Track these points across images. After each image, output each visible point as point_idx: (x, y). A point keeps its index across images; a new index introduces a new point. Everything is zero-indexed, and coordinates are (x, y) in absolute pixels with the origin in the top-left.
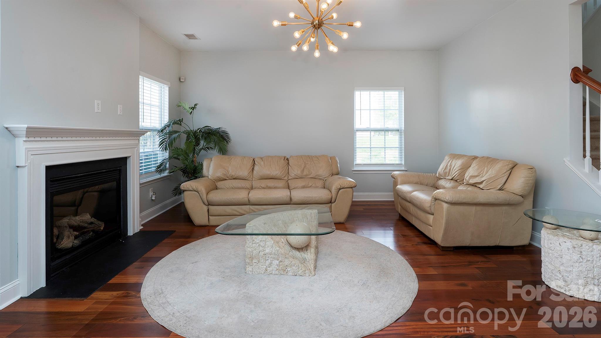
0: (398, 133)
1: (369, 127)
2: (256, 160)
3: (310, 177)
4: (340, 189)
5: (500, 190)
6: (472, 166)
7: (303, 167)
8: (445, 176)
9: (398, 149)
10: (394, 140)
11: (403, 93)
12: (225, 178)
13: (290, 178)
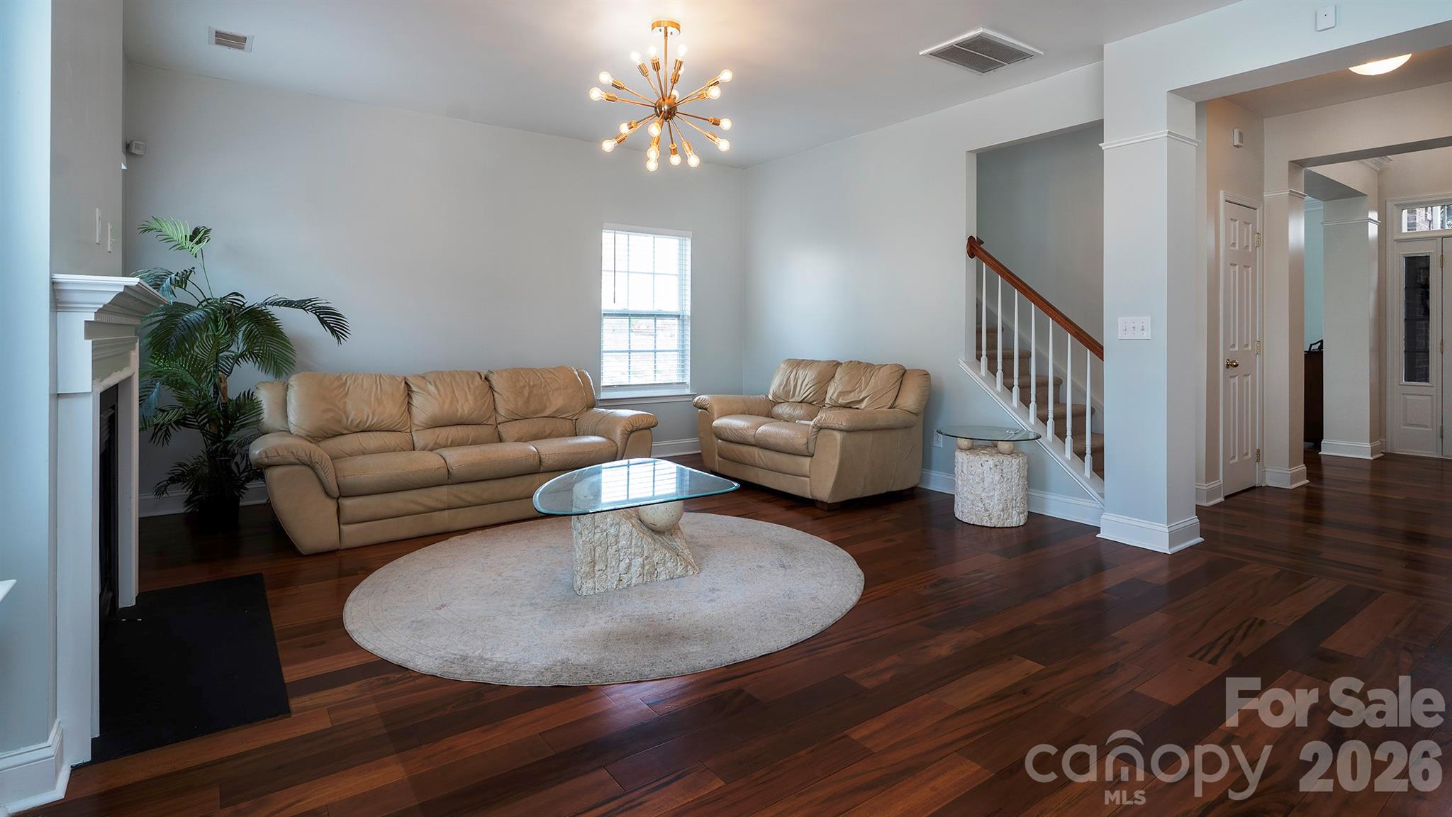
0: (676, 321)
1: (626, 308)
2: (411, 381)
3: (547, 413)
4: (632, 432)
5: (890, 408)
6: (837, 376)
7: (526, 394)
8: (787, 396)
9: (676, 353)
10: (671, 336)
11: (689, 243)
12: (340, 430)
13: (500, 420)
